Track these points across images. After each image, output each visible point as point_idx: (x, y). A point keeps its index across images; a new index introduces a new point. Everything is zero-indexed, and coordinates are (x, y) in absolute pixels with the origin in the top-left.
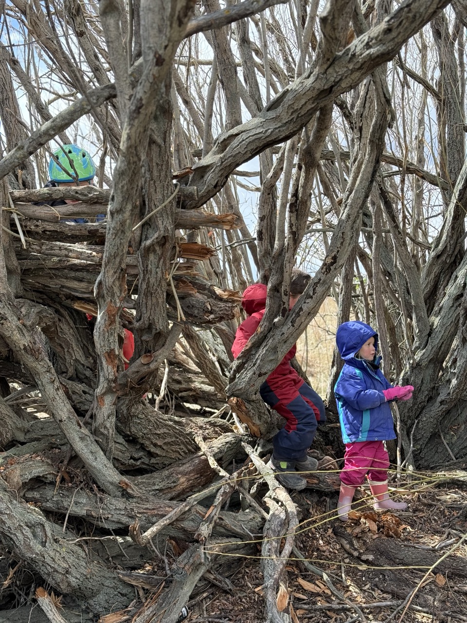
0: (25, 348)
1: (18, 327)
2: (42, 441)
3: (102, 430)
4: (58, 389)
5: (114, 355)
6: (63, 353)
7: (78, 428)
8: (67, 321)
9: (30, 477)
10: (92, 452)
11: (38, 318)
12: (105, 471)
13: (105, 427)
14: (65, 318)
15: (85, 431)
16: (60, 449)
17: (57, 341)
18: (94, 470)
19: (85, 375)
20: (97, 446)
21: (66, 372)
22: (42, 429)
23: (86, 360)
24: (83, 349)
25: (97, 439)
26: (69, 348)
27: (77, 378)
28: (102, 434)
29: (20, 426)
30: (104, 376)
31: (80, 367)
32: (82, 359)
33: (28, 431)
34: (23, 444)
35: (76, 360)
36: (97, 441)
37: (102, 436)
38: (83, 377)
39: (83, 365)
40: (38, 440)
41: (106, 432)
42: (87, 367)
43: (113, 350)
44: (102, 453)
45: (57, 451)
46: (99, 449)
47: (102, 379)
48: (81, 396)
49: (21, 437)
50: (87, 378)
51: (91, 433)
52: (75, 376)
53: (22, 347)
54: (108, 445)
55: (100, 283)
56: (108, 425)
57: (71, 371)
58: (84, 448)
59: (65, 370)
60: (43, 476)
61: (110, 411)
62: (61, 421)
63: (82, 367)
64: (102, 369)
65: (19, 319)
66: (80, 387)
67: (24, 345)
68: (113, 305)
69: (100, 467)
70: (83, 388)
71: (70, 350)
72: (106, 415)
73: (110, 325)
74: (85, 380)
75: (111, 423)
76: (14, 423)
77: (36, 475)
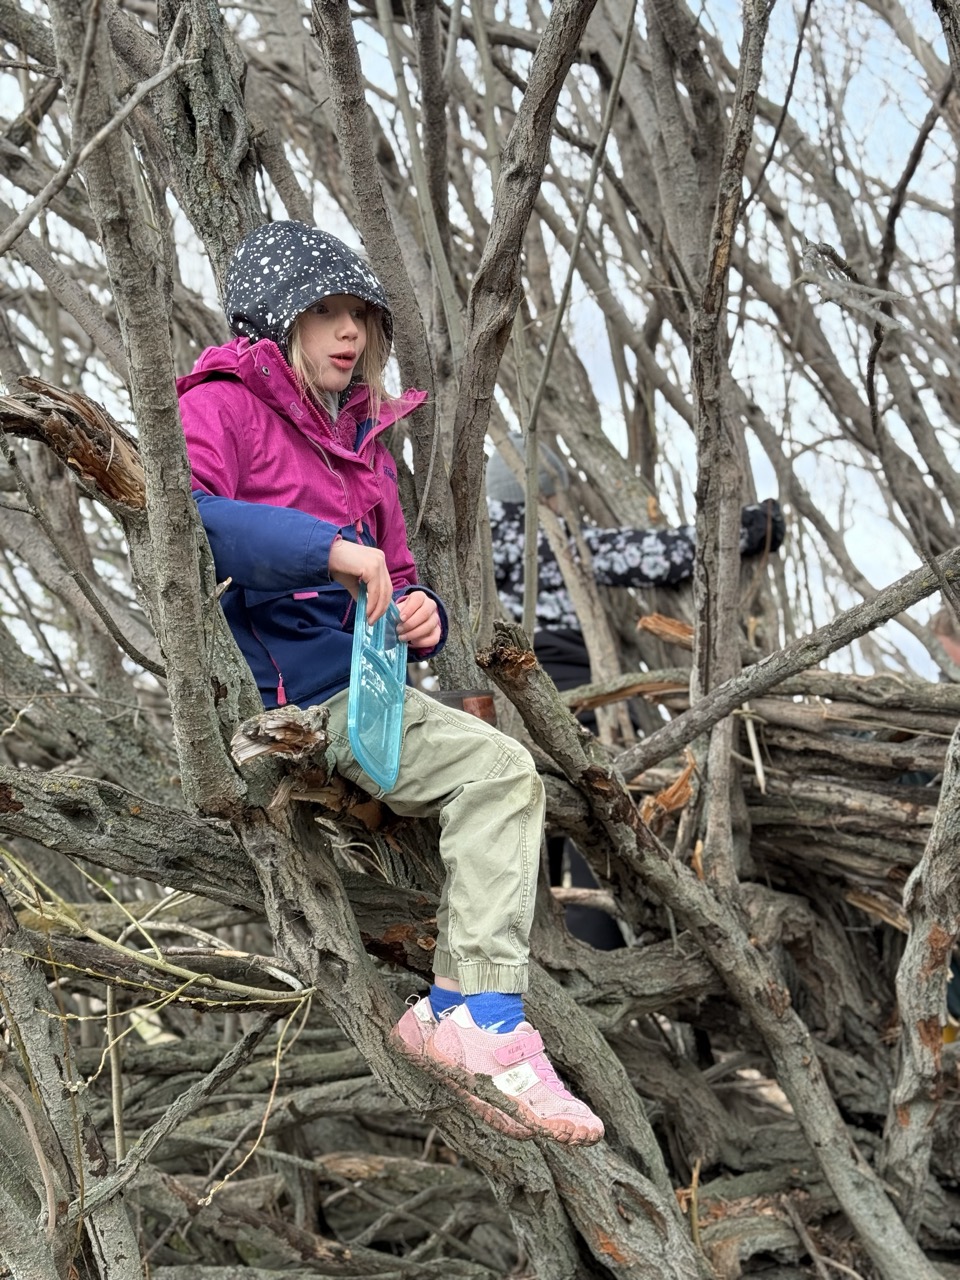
0: (758, 994)
1: (747, 953)
2: (773, 1172)
3: (902, 1174)
4: (815, 1080)
5: (937, 1027)
6: (819, 990)
7: (851, 1163)
8: (831, 927)
9: (751, 1251)
10: (876, 1216)
11: (780, 925)
12: (901, 1257)
13: (908, 1169)
14: (829, 921)
15: (865, 1170)
16: (807, 1191)
17: (811, 965)
18: (881, 1254)
19: (861, 1038)
20: (887, 1203)
21: (825, 1030)
22: (774, 1145)
23: (866, 1007)
24: (859, 982)
25: (890, 1189)
26: (832, 982)
27: (845, 1041)
28: (899, 1180)
29: (733, 1136)
30: (913, 1066)
31: (853, 1023)
32: (858, 1005)
33: (749, 1149)
34: (737, 1173)
35: (846, 1008)
36: (889, 1195)
37: (899, 1185)
38: (858, 1042)
39: (860, 1018)
40: (766, 1167)
41: (908, 1179)
42: (868, 1023)
43: (936, 1017)
44: (897, 1219)
45: (802, 1196)
46: (890, 1210)
47: (907, 1072)
48: (852, 1083)
49: (734, 1159)
50: (864, 1044)
51: (878, 1175)
52: (841, 1038)
53: (753, 993)
54: (911, 1205)
55: (918, 884)
56: (915, 1165)
57: (834, 1027)
58: (862, 1205)
59: (822, 1025)
60: (777, 1251)
61: (919, 1139)
62: (818, 1144)
63: (856, 1021)
64: (910, 1050)
65: (750, 936)
66: (850, 1063)
67: (757, 989)
68: (942, 929)
69: (894, 1248)
70: (856, 1067)
71: (835, 987)
72: (912, 1144)
73: (932, 968)
74: (862, 1049)
75: (920, 1161)
76: (723, 1129)
77: (764, 1247)
